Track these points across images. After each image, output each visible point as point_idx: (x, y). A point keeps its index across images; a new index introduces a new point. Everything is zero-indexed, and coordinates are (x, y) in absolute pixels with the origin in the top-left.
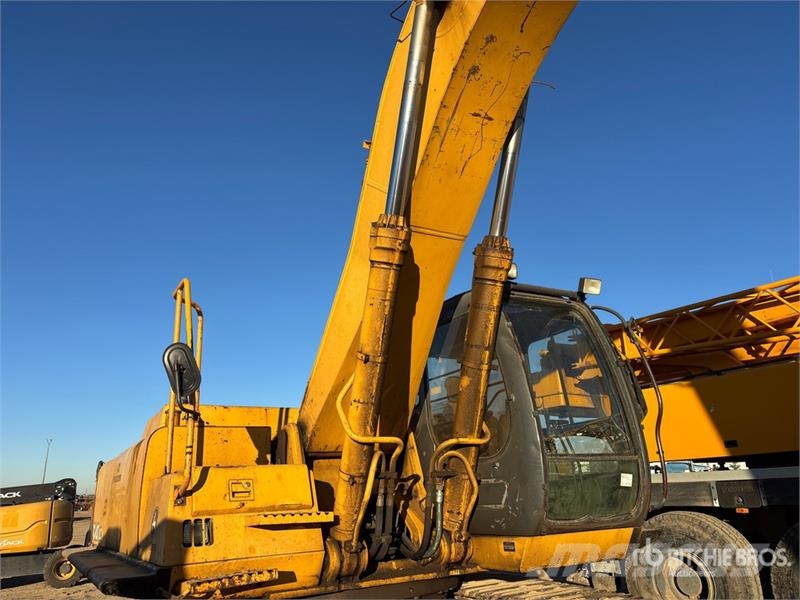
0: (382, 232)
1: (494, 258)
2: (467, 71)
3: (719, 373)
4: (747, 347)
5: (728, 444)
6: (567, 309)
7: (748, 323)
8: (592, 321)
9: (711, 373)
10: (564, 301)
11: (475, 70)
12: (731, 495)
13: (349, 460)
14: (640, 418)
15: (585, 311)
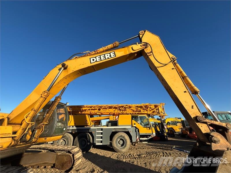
0: (46, 93)
1: (59, 99)
2: (65, 78)
3: (76, 115)
4: (80, 112)
5: (75, 124)
6: (63, 106)
7: (82, 109)
8: (66, 108)
9: (75, 114)
10: (64, 105)
11: (66, 78)
12: (73, 131)
13: (24, 126)
14: (68, 121)
15: (66, 106)
